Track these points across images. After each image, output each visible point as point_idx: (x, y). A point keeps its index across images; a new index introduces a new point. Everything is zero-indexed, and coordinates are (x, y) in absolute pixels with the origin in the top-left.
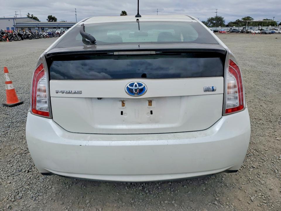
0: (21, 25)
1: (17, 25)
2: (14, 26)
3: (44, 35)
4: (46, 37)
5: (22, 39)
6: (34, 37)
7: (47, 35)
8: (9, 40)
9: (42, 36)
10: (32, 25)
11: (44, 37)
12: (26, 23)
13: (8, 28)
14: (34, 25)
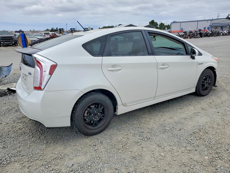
0: (216, 24)
1: (213, 25)
2: (210, 26)
3: (224, 33)
4: (226, 34)
5: (201, 37)
6: (212, 35)
7: (227, 33)
8: (190, 37)
9: (222, 34)
10: (225, 24)
11: (223, 35)
12: (221, 23)
13: (205, 28)
14: (226, 24)
